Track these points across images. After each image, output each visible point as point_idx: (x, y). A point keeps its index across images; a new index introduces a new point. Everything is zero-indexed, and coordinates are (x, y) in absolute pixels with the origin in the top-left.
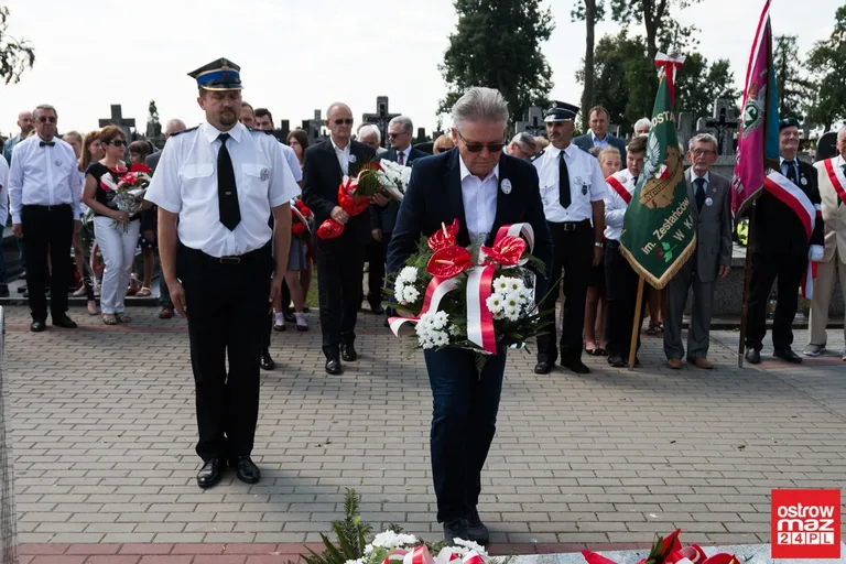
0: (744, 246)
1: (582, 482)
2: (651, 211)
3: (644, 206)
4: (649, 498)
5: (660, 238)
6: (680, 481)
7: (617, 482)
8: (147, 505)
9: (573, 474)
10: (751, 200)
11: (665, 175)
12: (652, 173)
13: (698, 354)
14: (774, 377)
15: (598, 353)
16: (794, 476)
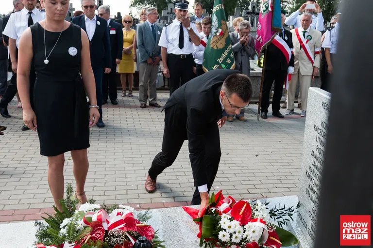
0: (261, 67)
1: (186, 174)
2: (216, 50)
3: (212, 48)
4: (217, 180)
5: (220, 62)
6: (230, 172)
9: (183, 170)
10: (265, 46)
11: (221, 34)
12: (215, 33)
13: (240, 115)
14: (272, 124)
16: (279, 167)
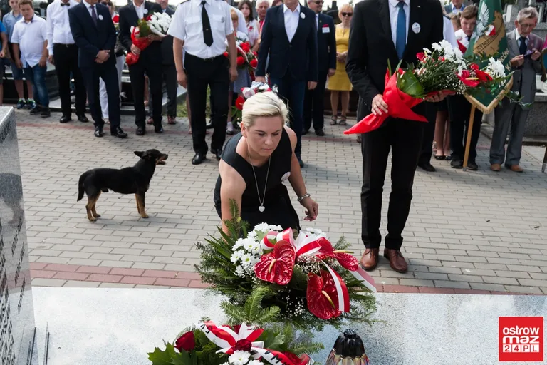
1: (420, 245)
4: (467, 259)
6: (489, 248)
7: (445, 246)
8: (131, 244)
9: (415, 239)
11: (493, 33)
12: (483, 32)
13: (513, 162)
15: (442, 158)
